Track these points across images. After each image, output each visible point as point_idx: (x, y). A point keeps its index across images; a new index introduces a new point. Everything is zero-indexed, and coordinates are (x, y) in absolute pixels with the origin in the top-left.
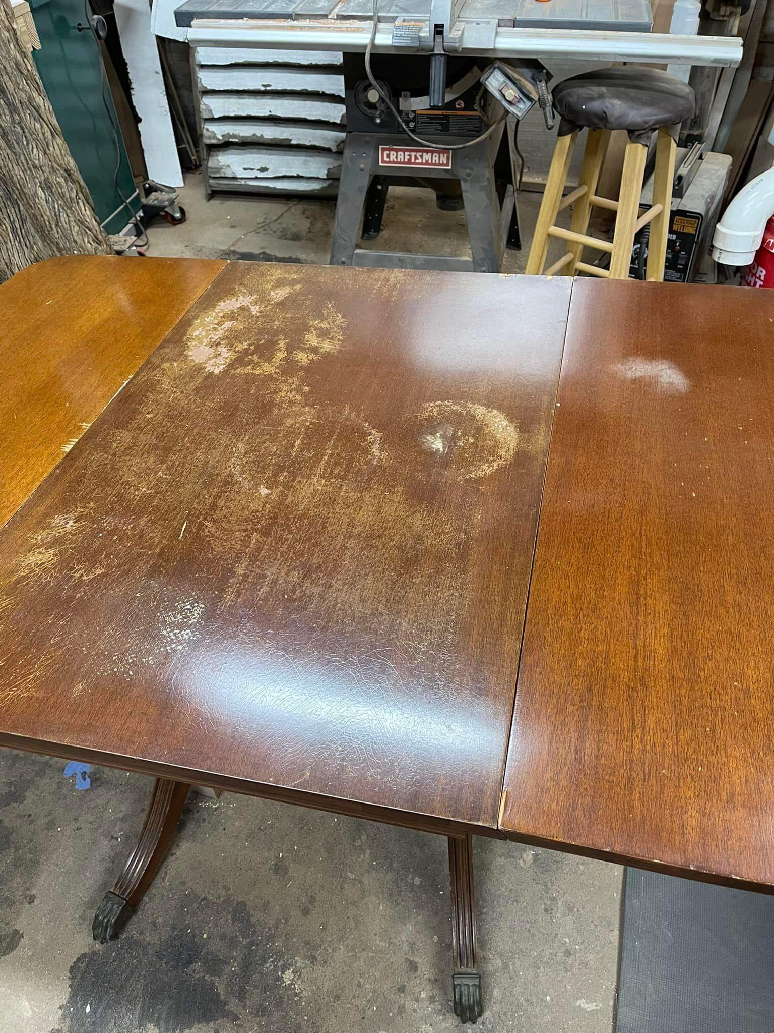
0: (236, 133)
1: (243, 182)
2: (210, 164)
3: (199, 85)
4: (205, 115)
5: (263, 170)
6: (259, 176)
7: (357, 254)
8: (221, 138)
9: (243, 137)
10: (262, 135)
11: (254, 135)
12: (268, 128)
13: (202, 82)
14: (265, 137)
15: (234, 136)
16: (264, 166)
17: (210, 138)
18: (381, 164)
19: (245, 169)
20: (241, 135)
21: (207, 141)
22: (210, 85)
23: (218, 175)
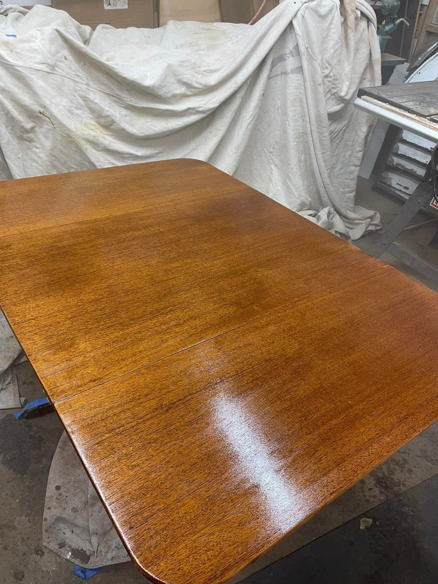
0: (404, 165)
1: (393, 190)
2: (383, 175)
3: (400, 135)
4: (394, 151)
5: (406, 188)
6: (402, 190)
7: (393, 244)
8: (395, 164)
9: (406, 168)
10: (416, 171)
11: (412, 170)
12: (422, 169)
13: (403, 135)
14: (417, 173)
15: (402, 166)
16: (408, 186)
17: (390, 162)
18: (430, 205)
19: (397, 184)
20: (406, 167)
21: (388, 163)
22: (405, 138)
23: (383, 181)
